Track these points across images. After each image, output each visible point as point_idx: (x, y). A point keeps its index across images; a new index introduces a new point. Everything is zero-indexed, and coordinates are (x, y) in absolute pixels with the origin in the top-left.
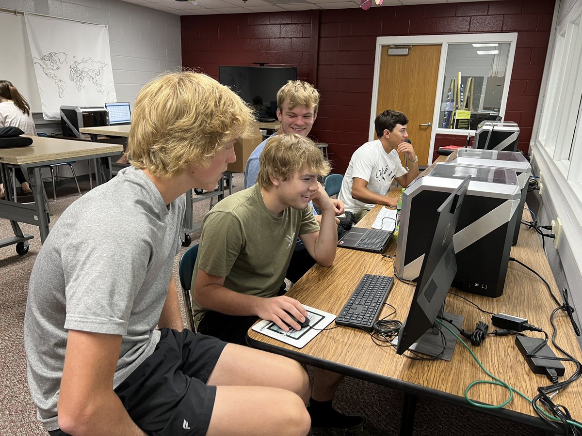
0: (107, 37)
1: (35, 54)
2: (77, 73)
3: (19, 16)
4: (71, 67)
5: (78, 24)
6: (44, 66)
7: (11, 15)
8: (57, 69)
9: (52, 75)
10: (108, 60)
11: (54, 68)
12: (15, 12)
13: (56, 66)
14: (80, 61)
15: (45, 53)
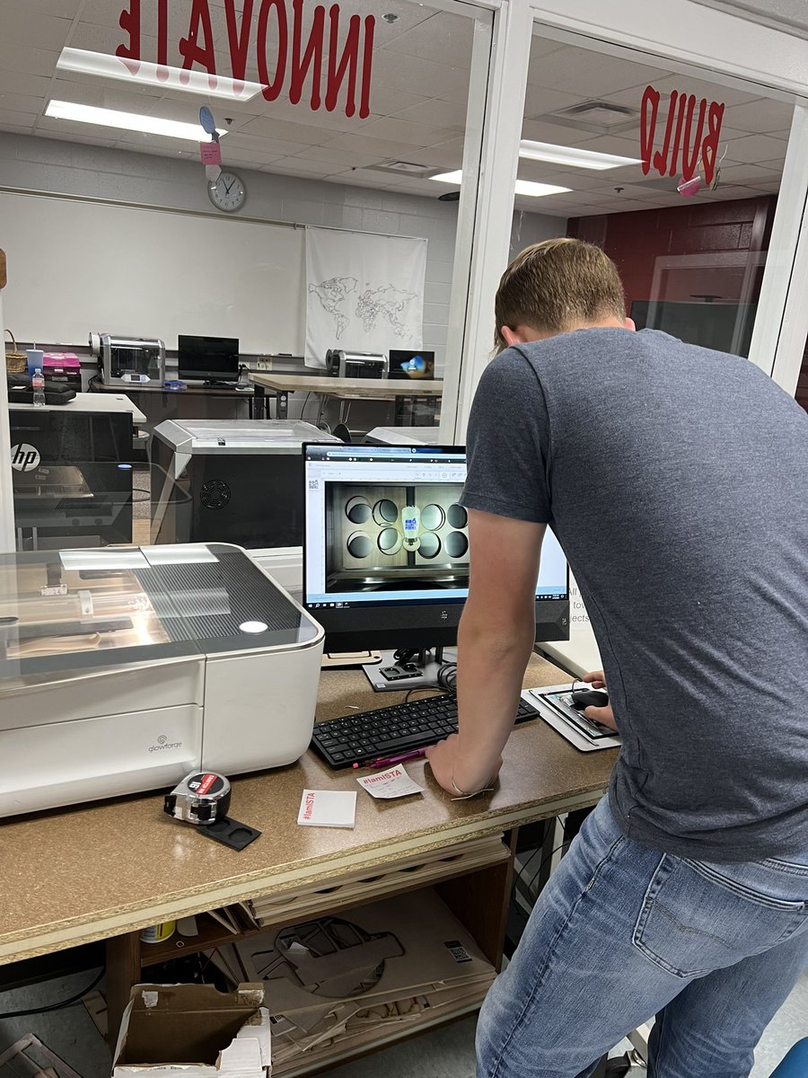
0: (424, 254)
1: (311, 279)
2: (368, 307)
3: (299, 231)
4: (360, 297)
5: (382, 238)
6: (322, 295)
7: (289, 230)
8: (340, 300)
9: (331, 309)
10: (419, 288)
11: (336, 299)
12: (294, 225)
13: (339, 296)
14: (374, 290)
15: (328, 278)
